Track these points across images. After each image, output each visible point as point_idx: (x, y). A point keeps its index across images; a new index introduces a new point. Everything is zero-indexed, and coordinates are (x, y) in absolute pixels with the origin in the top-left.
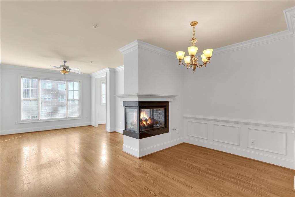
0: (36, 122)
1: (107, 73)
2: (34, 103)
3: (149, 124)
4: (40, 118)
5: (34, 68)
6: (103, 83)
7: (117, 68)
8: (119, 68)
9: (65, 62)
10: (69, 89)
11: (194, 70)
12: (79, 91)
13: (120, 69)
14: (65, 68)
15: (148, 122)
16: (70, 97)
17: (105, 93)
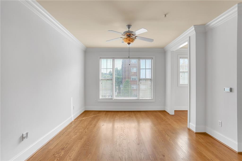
0: (111, 101)
1: (190, 37)
2: (110, 82)
6: (180, 58)
7: (211, 22)
8: (213, 22)
9: (129, 26)
10: (141, 68)
12: (151, 69)
13: (216, 23)
17: (187, 70)
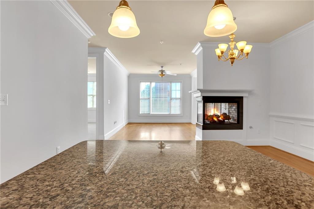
2: (147, 101)
3: (221, 120)
4: (152, 113)
5: (144, 74)
9: (162, 67)
10: (172, 89)
11: (232, 63)
12: (180, 90)
14: (162, 71)
15: (220, 119)
16: (173, 96)
